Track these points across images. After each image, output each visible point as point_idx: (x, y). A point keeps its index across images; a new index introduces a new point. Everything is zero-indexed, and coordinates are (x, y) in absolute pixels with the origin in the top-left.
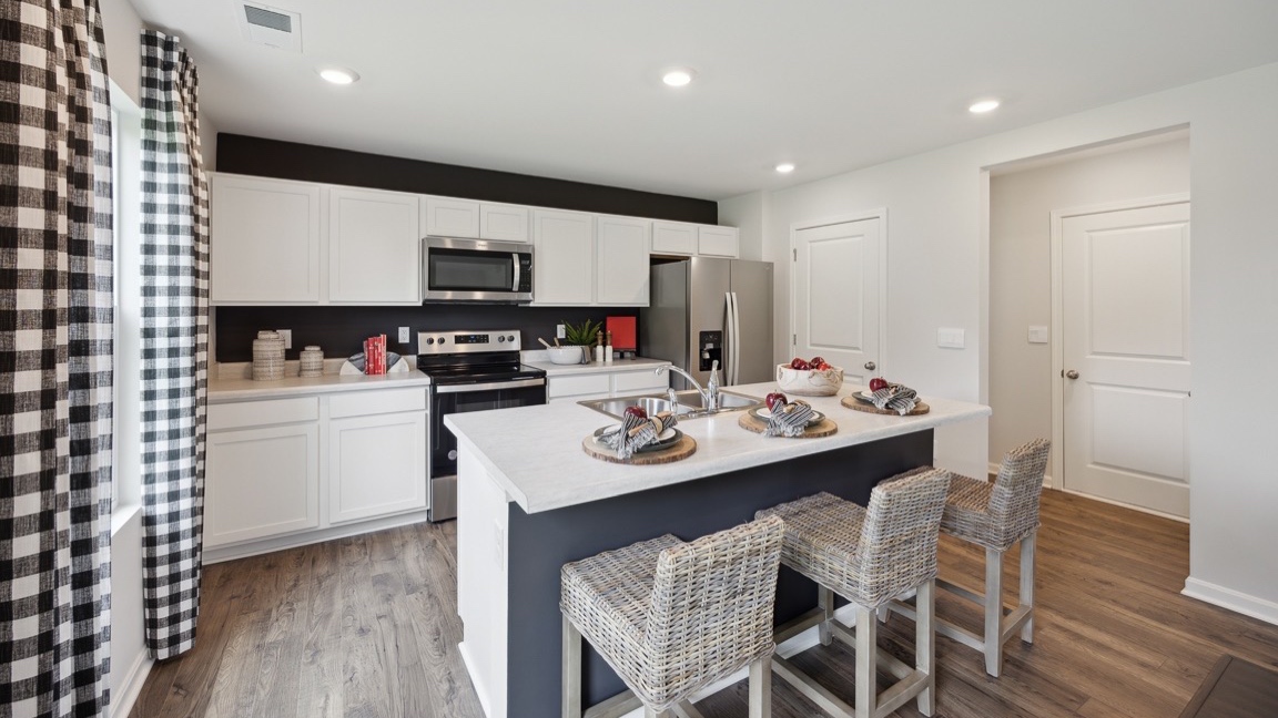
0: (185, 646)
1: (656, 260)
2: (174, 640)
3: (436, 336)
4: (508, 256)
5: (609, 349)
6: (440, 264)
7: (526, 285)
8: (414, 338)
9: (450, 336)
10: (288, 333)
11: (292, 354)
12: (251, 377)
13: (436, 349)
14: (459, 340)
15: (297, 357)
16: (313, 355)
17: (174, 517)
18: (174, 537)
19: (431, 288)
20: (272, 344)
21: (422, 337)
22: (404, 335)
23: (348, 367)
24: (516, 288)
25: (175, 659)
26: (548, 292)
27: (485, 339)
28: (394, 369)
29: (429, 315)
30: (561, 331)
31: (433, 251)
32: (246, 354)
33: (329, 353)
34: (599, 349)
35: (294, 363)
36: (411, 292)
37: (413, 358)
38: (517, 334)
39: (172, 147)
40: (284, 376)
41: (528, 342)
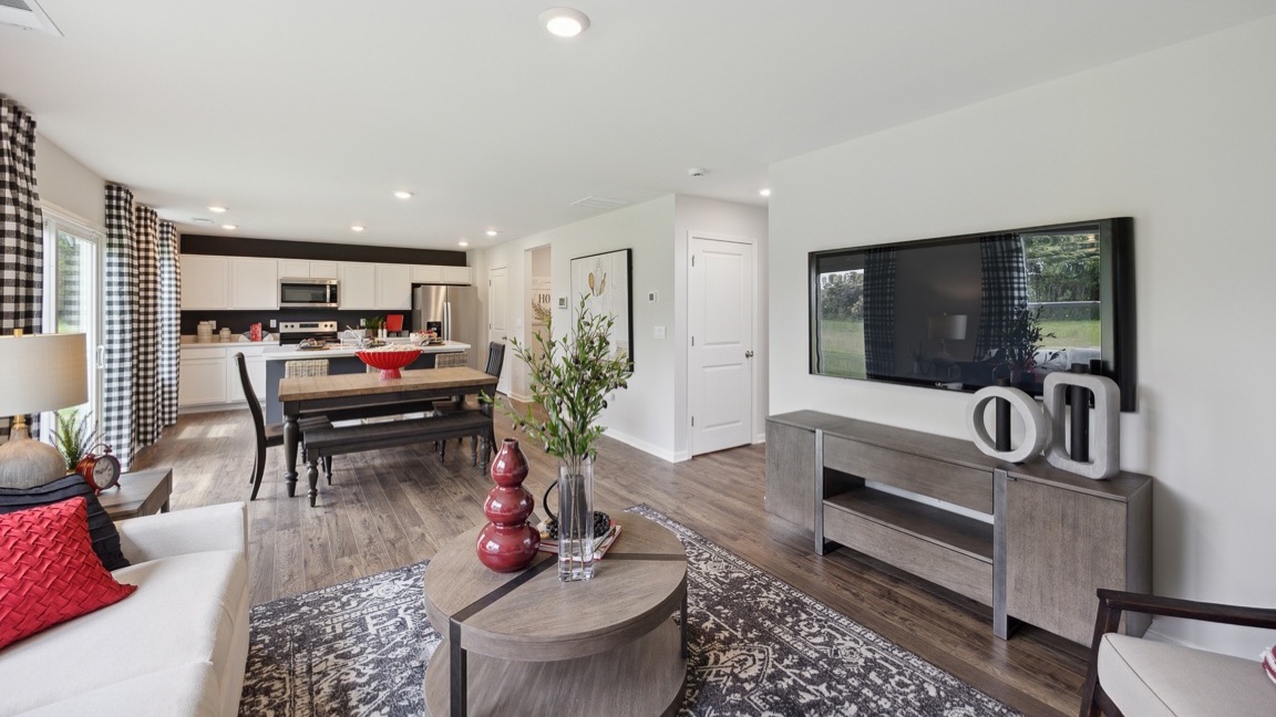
0: (174, 422)
1: (415, 286)
2: (170, 419)
3: (289, 324)
4: (325, 286)
5: (385, 331)
6: (288, 291)
7: (334, 298)
8: (278, 325)
9: (297, 325)
10: (214, 323)
11: (216, 332)
12: (197, 341)
13: (289, 330)
14: (301, 326)
15: (218, 333)
16: (225, 332)
17: (170, 379)
18: (170, 386)
19: (283, 301)
20: (206, 327)
21: (282, 325)
22: (273, 323)
23: (242, 337)
24: (328, 300)
25: (170, 426)
26: (347, 303)
27: (317, 326)
28: (265, 339)
29: (284, 314)
30: (363, 322)
31: (283, 285)
32: (194, 331)
33: (233, 331)
34: (380, 331)
35: (217, 336)
36: (273, 303)
37: (278, 335)
38: (335, 323)
39: (169, 259)
40: (213, 341)
41: (341, 328)
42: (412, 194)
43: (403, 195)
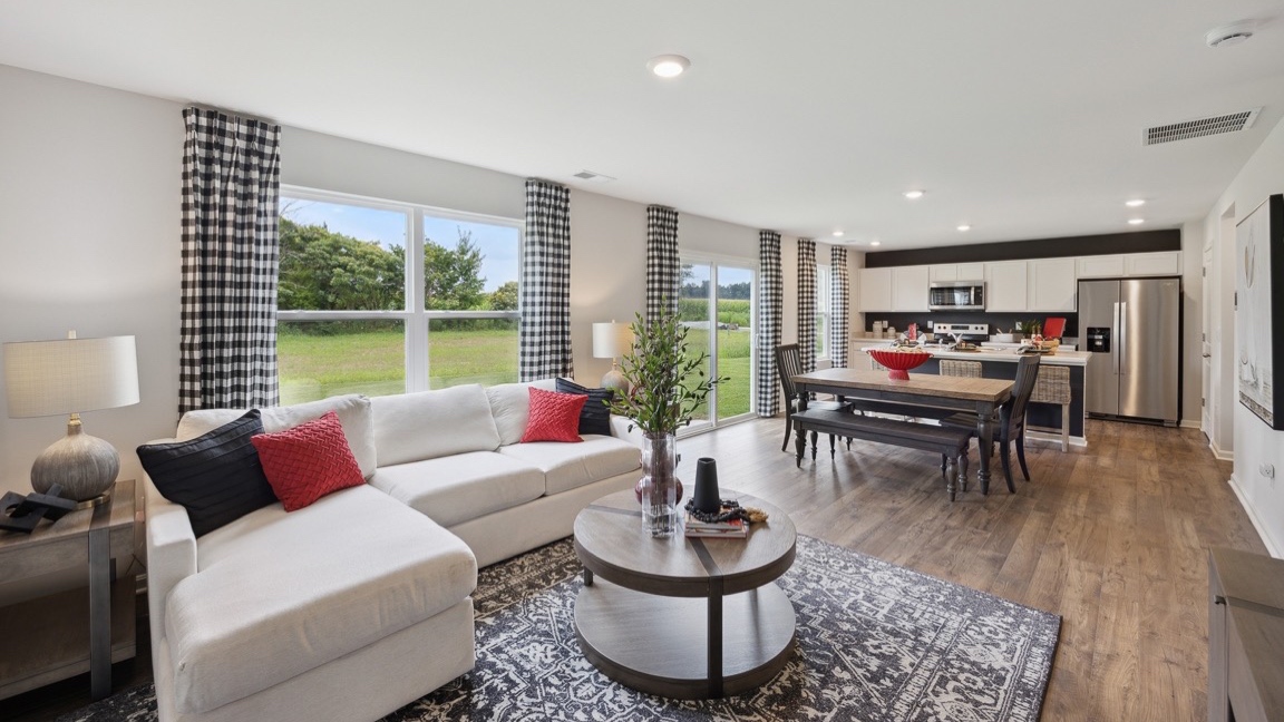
3: (942, 325)
4: (968, 288)
6: (937, 294)
7: (978, 300)
8: (932, 326)
9: (948, 326)
10: (885, 323)
12: (873, 337)
13: (943, 331)
14: (953, 328)
15: (887, 331)
16: (892, 330)
19: (932, 304)
20: (878, 326)
21: (936, 326)
22: (930, 324)
23: (902, 336)
24: (973, 302)
26: (995, 305)
27: (967, 328)
29: (935, 316)
30: (1018, 325)
31: (932, 289)
32: (871, 329)
33: (897, 329)
36: (924, 305)
37: (934, 335)
38: (986, 327)
40: (883, 337)
41: (992, 331)
42: (924, 191)
43: (914, 195)
